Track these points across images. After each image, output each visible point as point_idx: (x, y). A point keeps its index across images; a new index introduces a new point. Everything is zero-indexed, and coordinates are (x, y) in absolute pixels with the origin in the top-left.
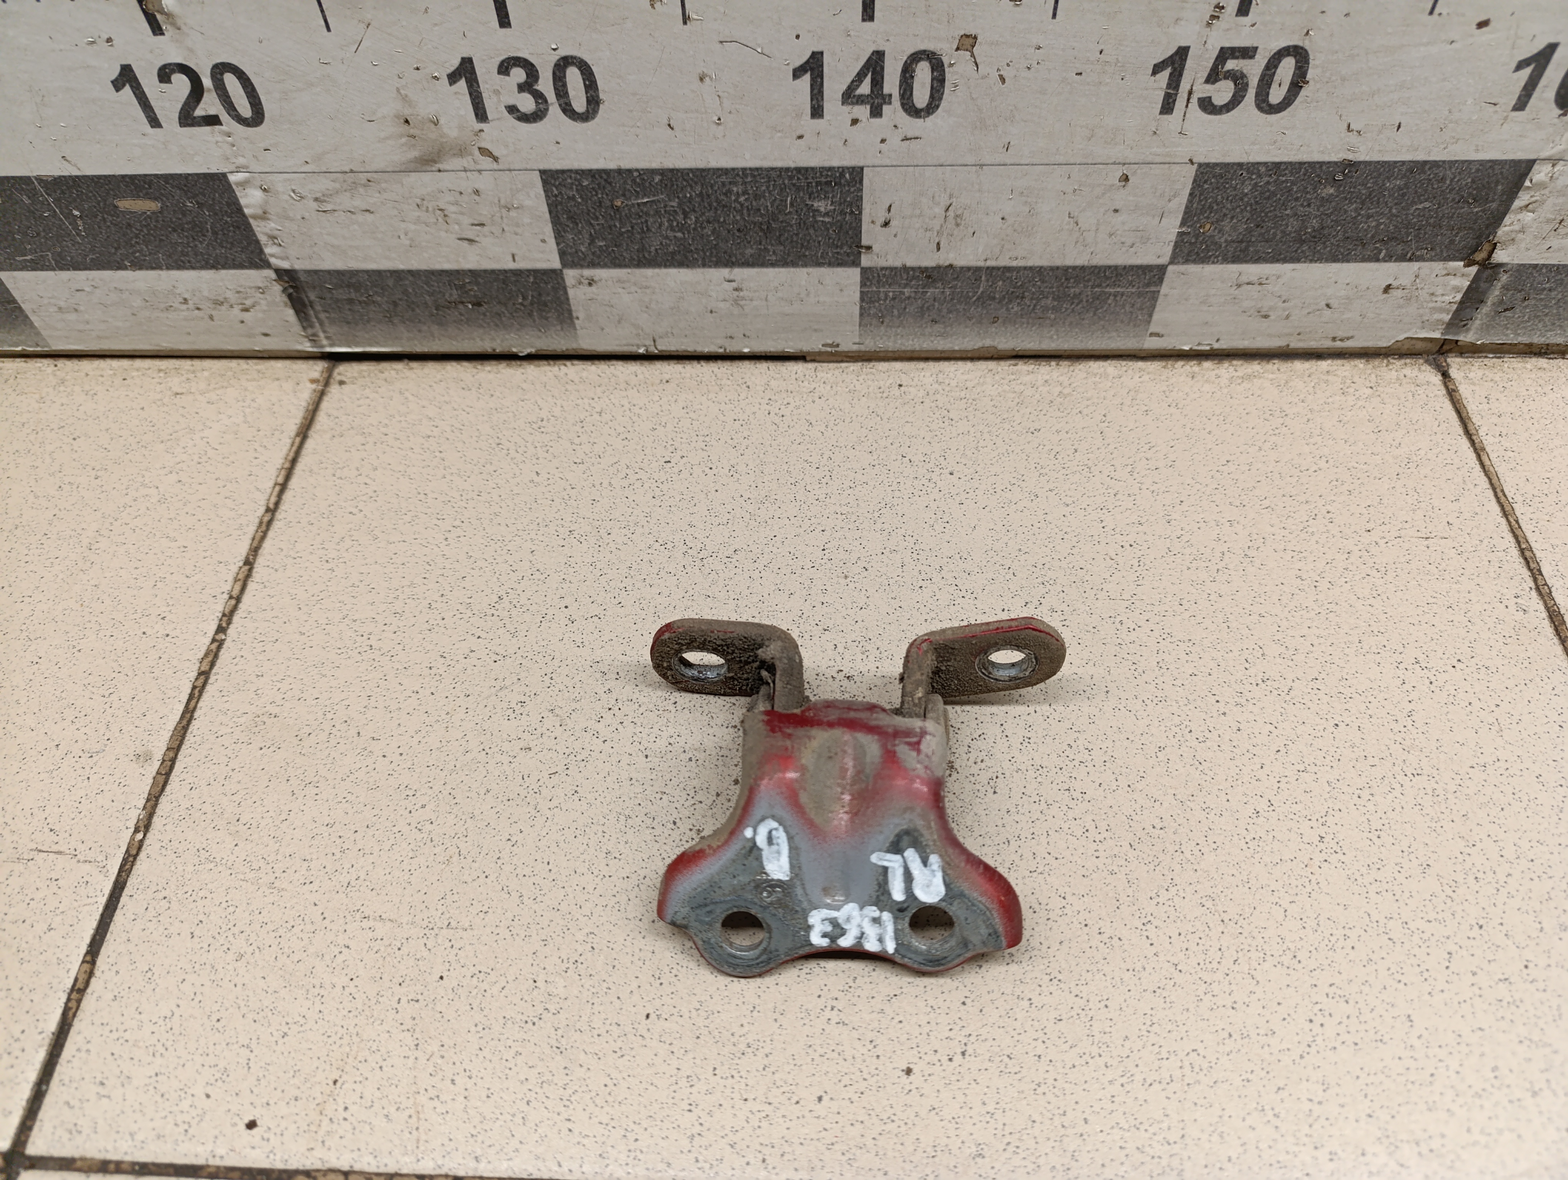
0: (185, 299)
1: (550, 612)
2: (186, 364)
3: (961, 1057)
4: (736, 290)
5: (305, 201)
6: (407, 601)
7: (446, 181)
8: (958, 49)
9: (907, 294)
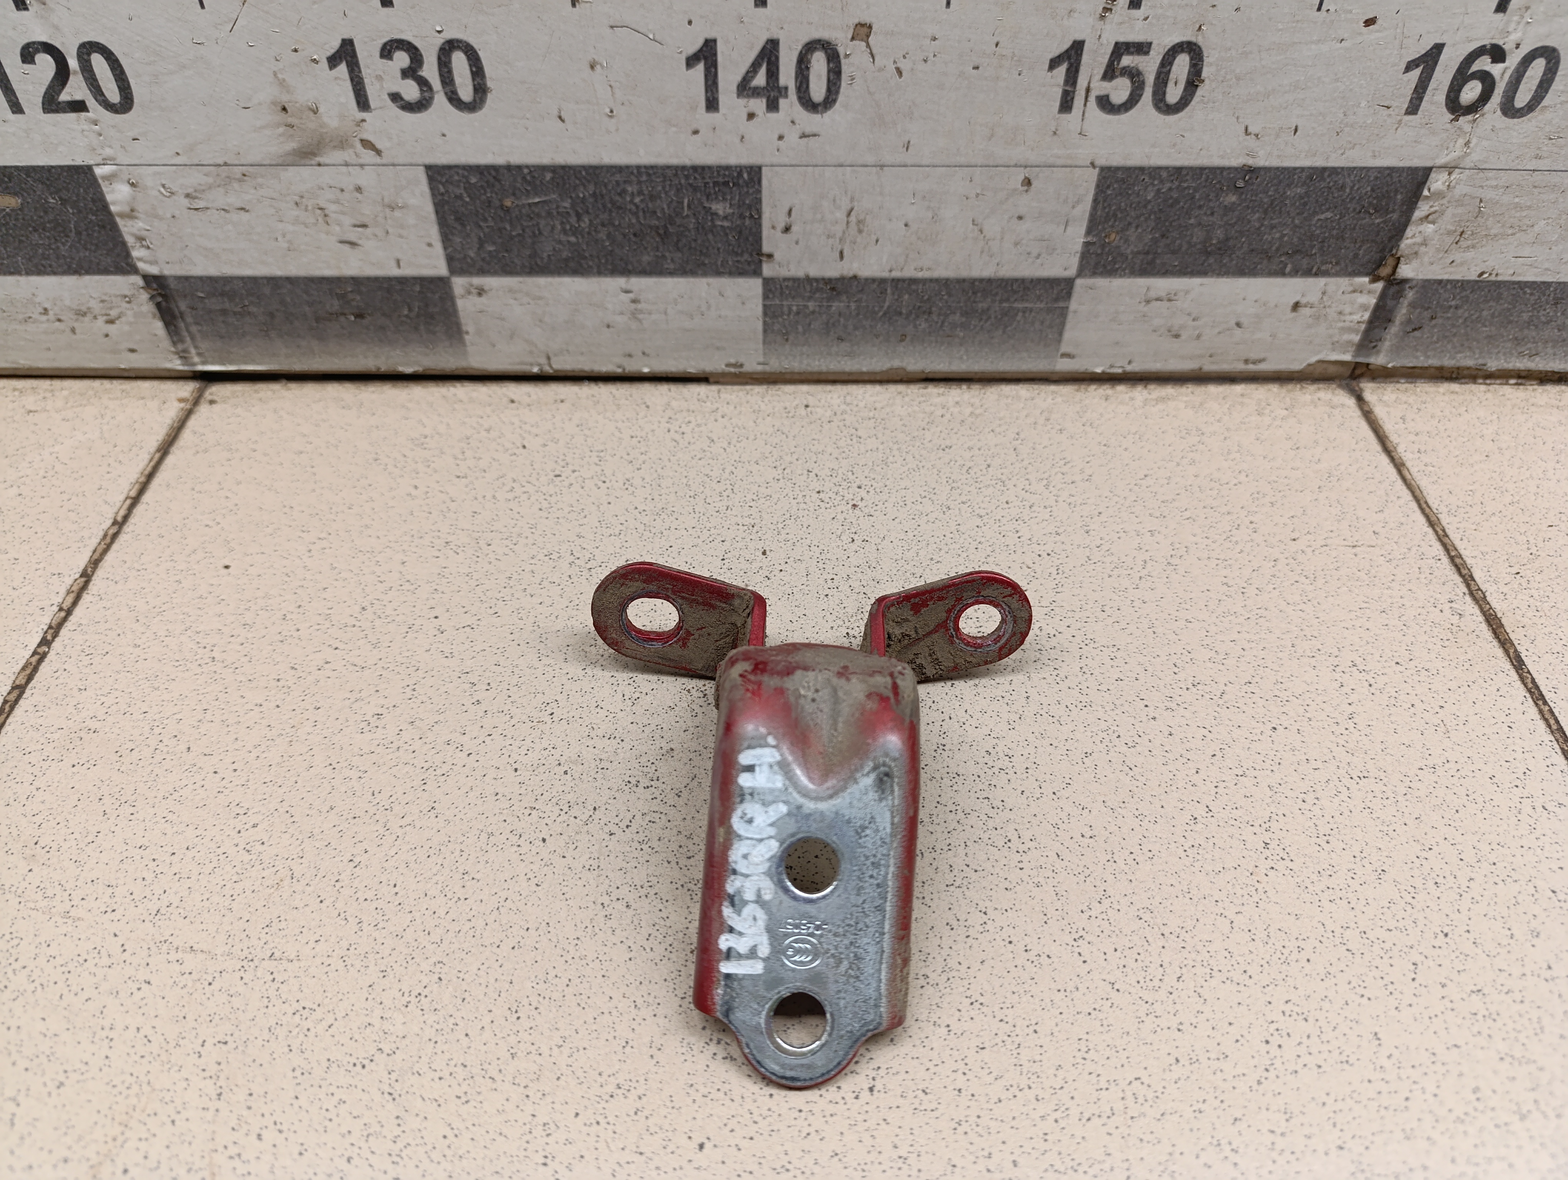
0: (46, 309)
1: (418, 622)
2: (45, 384)
3: (868, 1093)
4: (634, 301)
5: (174, 197)
6: (260, 612)
7: (326, 176)
8: (853, 39)
9: (811, 308)
